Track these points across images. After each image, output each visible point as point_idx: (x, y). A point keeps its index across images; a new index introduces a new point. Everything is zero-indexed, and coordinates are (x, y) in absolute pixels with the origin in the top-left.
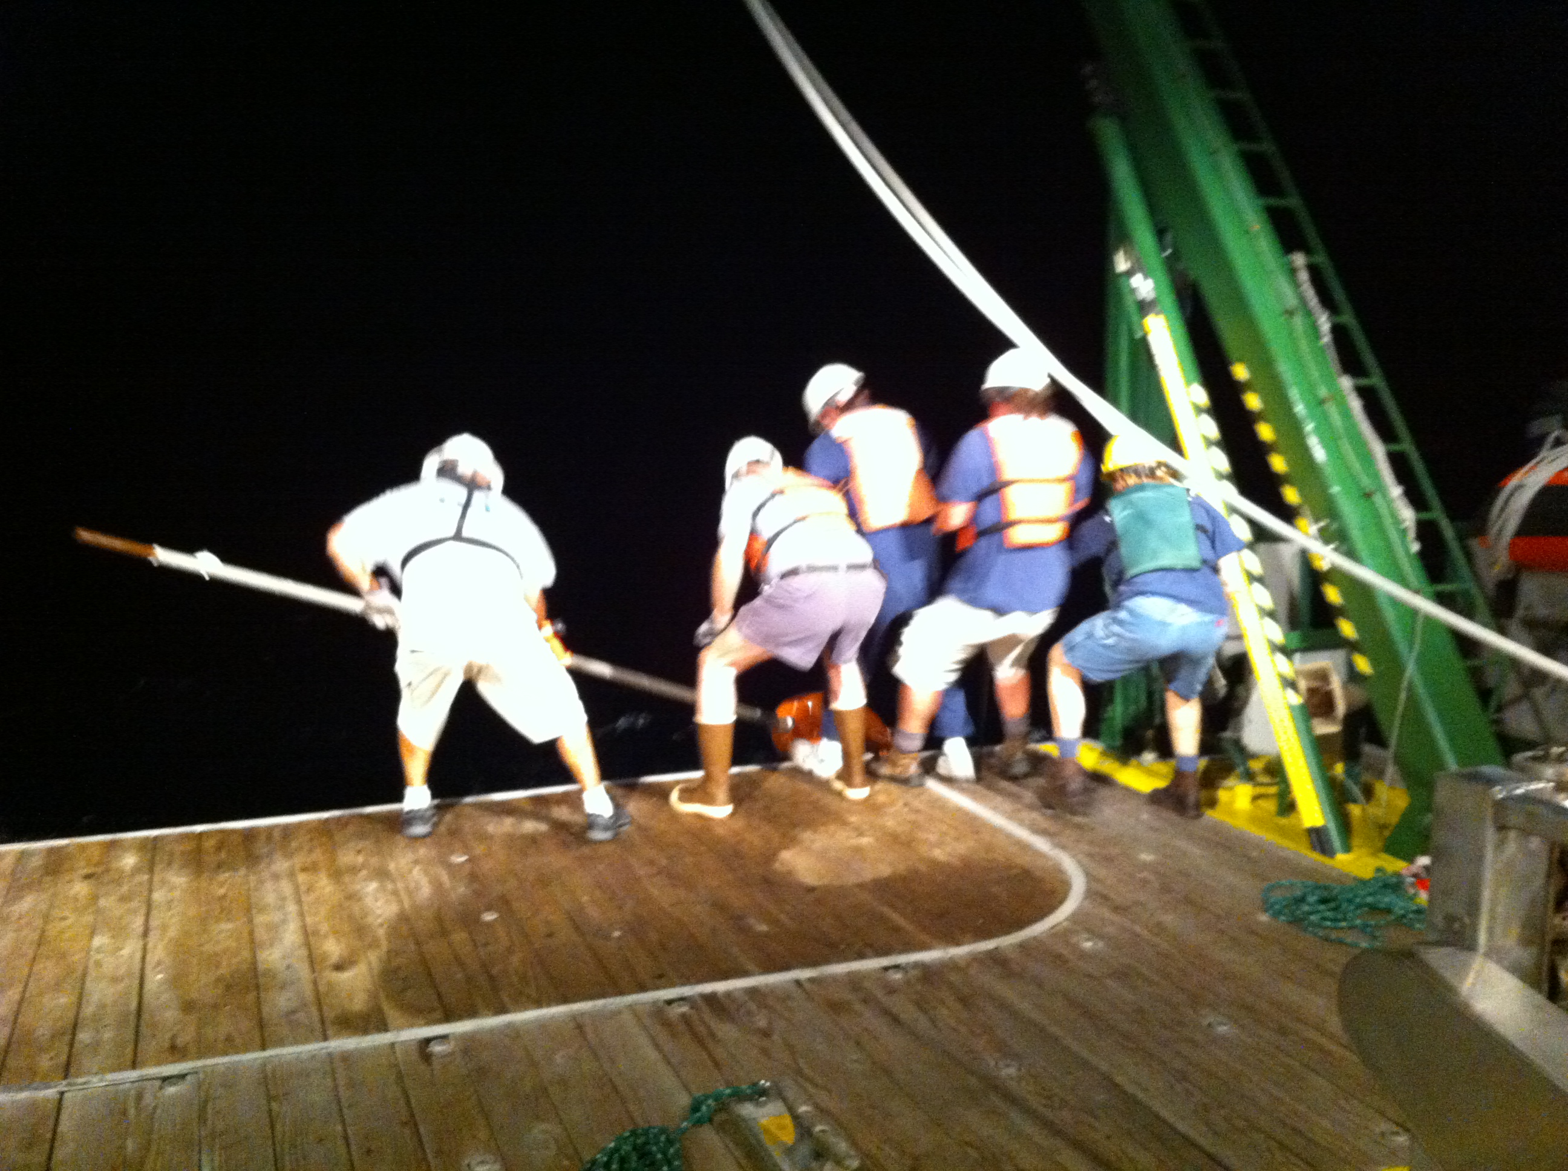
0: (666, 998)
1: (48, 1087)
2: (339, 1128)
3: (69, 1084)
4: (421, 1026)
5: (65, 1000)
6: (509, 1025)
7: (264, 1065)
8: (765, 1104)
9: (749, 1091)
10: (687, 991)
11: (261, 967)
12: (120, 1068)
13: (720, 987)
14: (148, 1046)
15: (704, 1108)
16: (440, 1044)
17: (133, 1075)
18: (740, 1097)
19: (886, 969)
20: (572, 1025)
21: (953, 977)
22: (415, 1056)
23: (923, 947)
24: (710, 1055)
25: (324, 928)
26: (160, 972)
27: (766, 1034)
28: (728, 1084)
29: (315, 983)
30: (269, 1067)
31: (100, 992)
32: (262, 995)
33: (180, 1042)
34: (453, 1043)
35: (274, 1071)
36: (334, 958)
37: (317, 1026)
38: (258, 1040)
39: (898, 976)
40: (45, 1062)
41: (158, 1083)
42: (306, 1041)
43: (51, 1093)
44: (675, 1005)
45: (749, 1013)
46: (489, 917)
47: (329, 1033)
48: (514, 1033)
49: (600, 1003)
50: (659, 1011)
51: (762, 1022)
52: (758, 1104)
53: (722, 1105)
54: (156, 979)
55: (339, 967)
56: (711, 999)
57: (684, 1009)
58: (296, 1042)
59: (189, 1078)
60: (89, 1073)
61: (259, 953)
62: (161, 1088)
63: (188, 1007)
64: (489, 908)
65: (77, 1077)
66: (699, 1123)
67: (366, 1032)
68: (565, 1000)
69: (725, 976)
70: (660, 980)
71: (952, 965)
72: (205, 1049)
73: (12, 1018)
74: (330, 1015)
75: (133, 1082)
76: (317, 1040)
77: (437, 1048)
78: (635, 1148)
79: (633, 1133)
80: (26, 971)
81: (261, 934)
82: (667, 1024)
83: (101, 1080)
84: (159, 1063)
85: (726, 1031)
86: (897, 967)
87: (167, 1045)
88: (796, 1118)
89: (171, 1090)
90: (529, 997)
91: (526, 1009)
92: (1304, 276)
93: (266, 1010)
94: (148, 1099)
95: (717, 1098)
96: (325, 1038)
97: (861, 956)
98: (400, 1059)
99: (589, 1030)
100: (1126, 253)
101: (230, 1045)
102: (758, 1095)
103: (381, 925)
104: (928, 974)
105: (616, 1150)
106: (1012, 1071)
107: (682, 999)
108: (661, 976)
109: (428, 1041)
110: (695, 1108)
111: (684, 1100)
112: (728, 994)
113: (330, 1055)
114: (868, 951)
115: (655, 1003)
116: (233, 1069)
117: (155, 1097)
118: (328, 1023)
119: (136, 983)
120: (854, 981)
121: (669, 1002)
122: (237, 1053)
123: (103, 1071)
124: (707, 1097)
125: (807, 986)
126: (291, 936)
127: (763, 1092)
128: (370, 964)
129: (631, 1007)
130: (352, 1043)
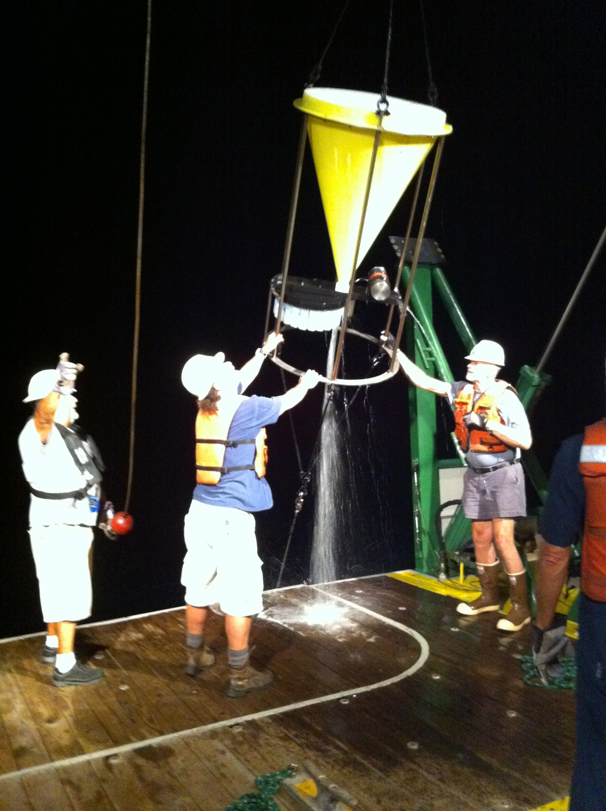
0: (229, 724)
4: (102, 750)
6: (150, 745)
7: (21, 779)
10: (239, 720)
11: (7, 724)
13: (255, 716)
16: (115, 759)
18: (284, 775)
19: (339, 699)
20: (182, 743)
22: (103, 767)
25: (36, 699)
29: (39, 730)
30: (24, 780)
32: (10, 738)
34: (121, 757)
35: (28, 781)
36: (46, 716)
37: (46, 754)
38: (14, 765)
39: (345, 702)
42: (42, 763)
44: (235, 728)
46: (124, 688)
49: (195, 730)
50: (227, 732)
52: (292, 777)
55: (50, 721)
57: (240, 729)
58: (36, 764)
61: (3, 716)
64: (123, 683)
67: (73, 755)
68: (175, 730)
69: (257, 711)
70: (222, 716)
74: (51, 747)
76: (48, 762)
77: (113, 761)
82: (233, 738)
86: (344, 698)
88: (318, 782)
96: (52, 760)
97: (325, 694)
98: (95, 768)
99: (192, 745)
102: (292, 772)
103: (68, 697)
107: (237, 724)
108: (223, 713)
109: (107, 758)
111: (252, 779)
112: (261, 720)
113: (56, 769)
114: (328, 690)
115: (224, 728)
118: (51, 753)
121: (231, 727)
122: (5, 773)
126: (19, 706)
127: (294, 770)
128: (65, 717)
129: (211, 731)
130: (66, 762)
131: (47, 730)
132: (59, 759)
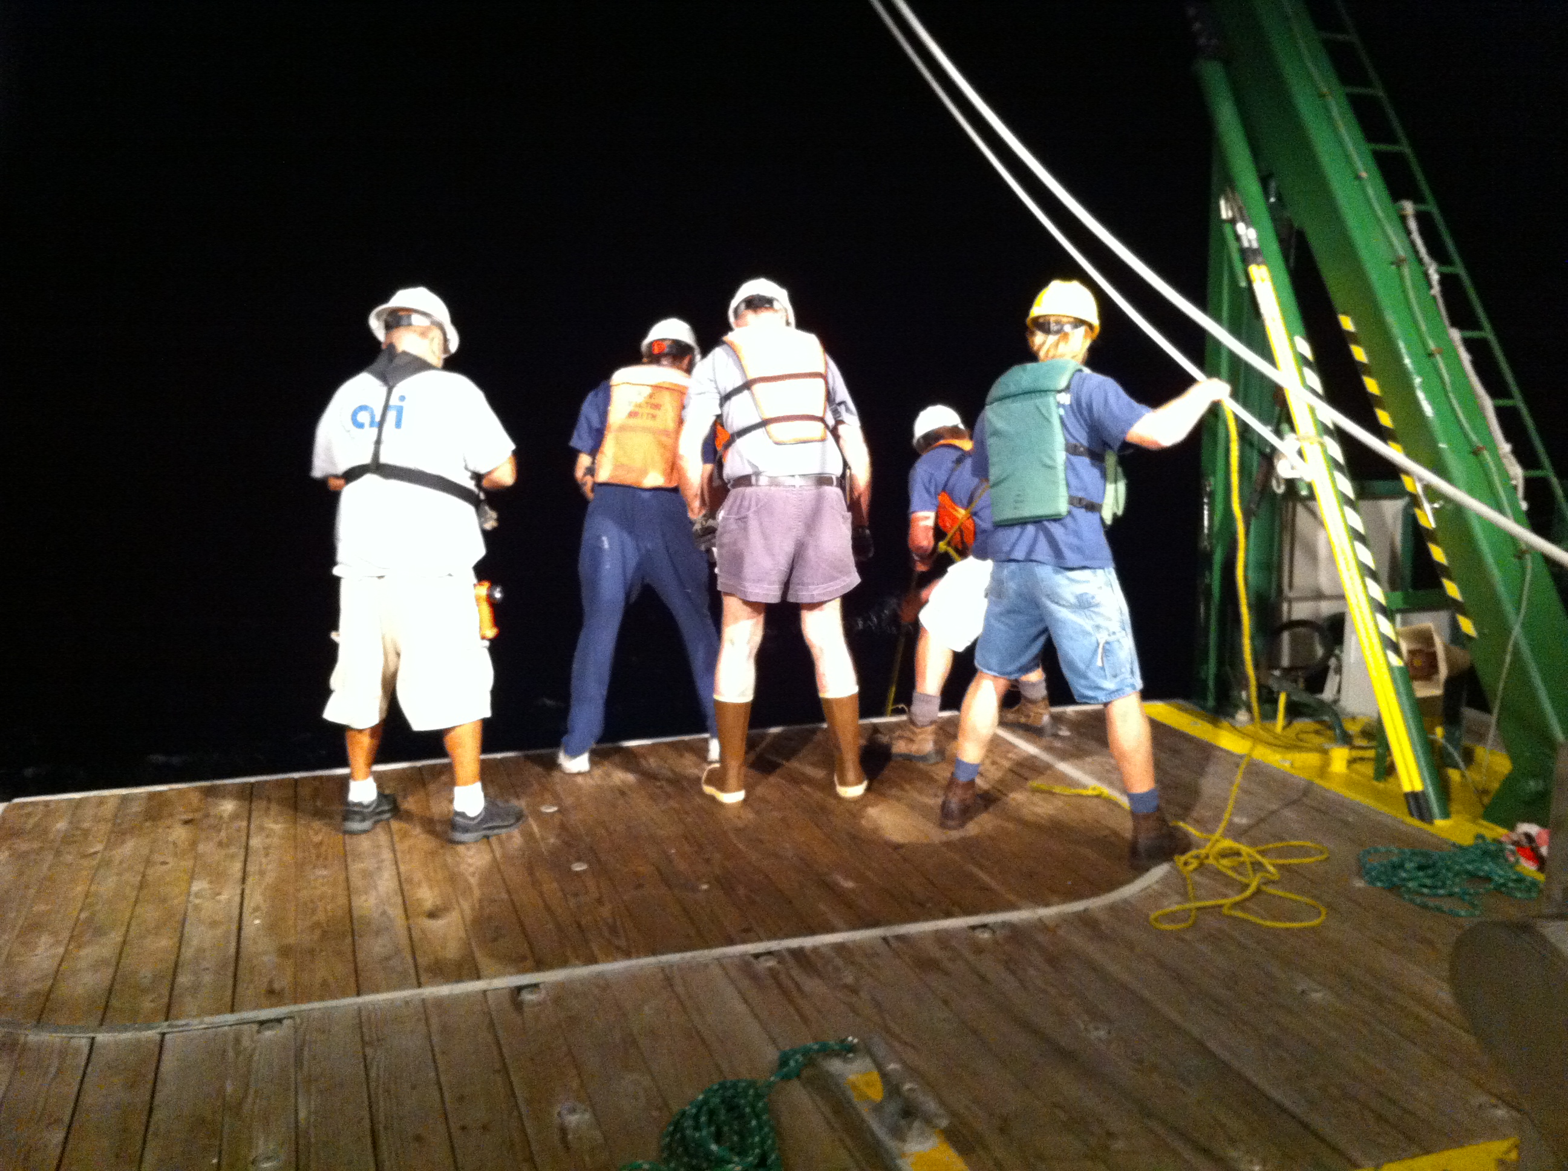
0: (752, 952)
1: (149, 1028)
2: (432, 1074)
3: (169, 1026)
4: (511, 974)
5: (165, 942)
6: (600, 975)
7: (360, 1010)
8: (852, 1060)
9: (837, 1047)
10: (774, 945)
11: (356, 914)
12: (218, 1012)
13: (808, 942)
14: (247, 991)
15: (792, 1063)
16: (531, 992)
17: (231, 1018)
18: (827, 1052)
19: (973, 928)
20: (661, 976)
21: (1041, 938)
22: (507, 1005)
23: (1012, 907)
24: (797, 1010)
25: (418, 876)
26: (257, 918)
27: (854, 990)
28: (815, 1040)
29: (409, 929)
30: (364, 1013)
31: (199, 936)
32: (359, 941)
33: (277, 986)
34: (543, 992)
35: (369, 1018)
36: (428, 905)
37: (412, 971)
38: (353, 985)
39: (986, 935)
40: (147, 1004)
41: (255, 1027)
42: (400, 986)
43: (152, 1034)
44: (762, 959)
45: (837, 969)
46: (579, 867)
47: (422, 980)
48: (603, 984)
49: (688, 955)
50: (746, 964)
51: (849, 979)
52: (846, 1060)
53: (810, 1059)
54: (254, 923)
55: (432, 915)
56: (798, 954)
57: (772, 963)
58: (390, 988)
59: (286, 1022)
60: (188, 1016)
61: (354, 898)
62: (259, 1032)
63: (285, 952)
64: (579, 859)
65: (177, 1018)
66: (786, 1078)
67: (459, 979)
68: (654, 953)
69: (812, 932)
70: (747, 934)
71: (1041, 925)
72: (301, 994)
73: (114, 961)
74: (422, 961)
75: (231, 1025)
76: (412, 987)
77: (528, 997)
78: (723, 1102)
79: (723, 1086)
80: (127, 915)
81: (356, 881)
82: (755, 977)
83: (201, 1023)
84: (258, 1007)
85: (811, 985)
86: (984, 926)
87: (265, 986)
88: (884, 1076)
89: (268, 1034)
90: (618, 948)
91: (615, 960)
92: (1413, 225)
93: (361, 956)
94: (246, 1042)
95: (806, 1052)
96: (420, 985)
97: (948, 915)
98: (493, 1007)
99: (678, 981)
100: (1227, 200)
101: (326, 991)
102: (846, 1051)
103: (473, 874)
104: (1016, 934)
105: (705, 1102)
106: (1102, 1033)
107: (770, 953)
108: (747, 930)
109: (519, 989)
110: (784, 1062)
111: (771, 1055)
112: (815, 949)
113: (423, 1000)
114: (956, 909)
115: (742, 956)
116: (327, 1013)
117: (252, 1041)
118: (421, 972)
119: (234, 927)
120: (942, 939)
121: (757, 956)
122: (334, 997)
123: (203, 1012)
124: (795, 1052)
125: (894, 944)
126: (386, 882)
127: (852, 1049)
128: (462, 911)
129: (718, 960)
130: (445, 990)
131: (423, 931)
132: (432, 984)
